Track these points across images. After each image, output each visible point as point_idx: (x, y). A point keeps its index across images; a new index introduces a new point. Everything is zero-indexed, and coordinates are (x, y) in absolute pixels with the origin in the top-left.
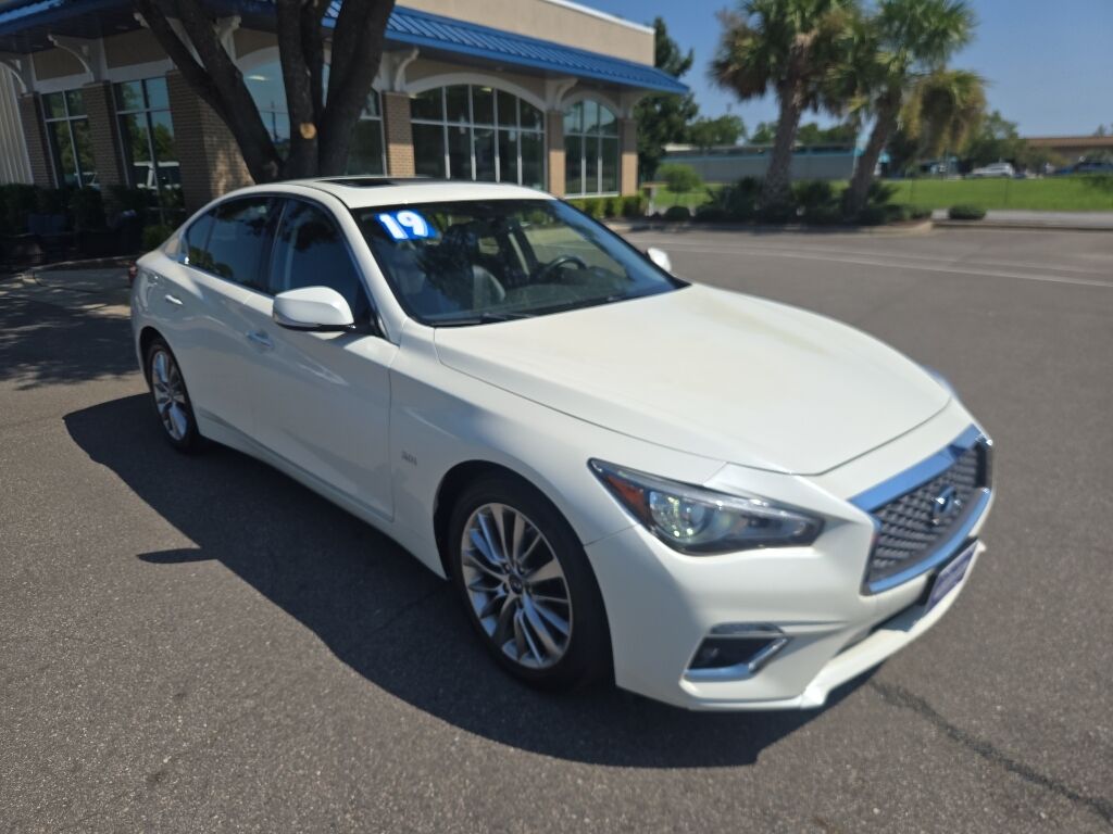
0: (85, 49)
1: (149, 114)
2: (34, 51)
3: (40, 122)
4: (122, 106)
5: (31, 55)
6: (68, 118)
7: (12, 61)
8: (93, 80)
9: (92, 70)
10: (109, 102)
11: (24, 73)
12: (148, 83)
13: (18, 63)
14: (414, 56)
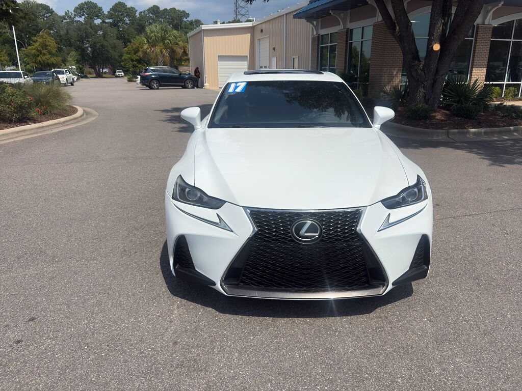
0: (342, 15)
1: (362, 42)
2: (322, 17)
3: (318, 46)
4: (351, 39)
5: (320, 19)
6: (329, 45)
7: (313, 22)
8: (342, 28)
9: (343, 24)
10: (347, 37)
11: (316, 27)
12: (365, 28)
13: (315, 23)
14: (500, 5)
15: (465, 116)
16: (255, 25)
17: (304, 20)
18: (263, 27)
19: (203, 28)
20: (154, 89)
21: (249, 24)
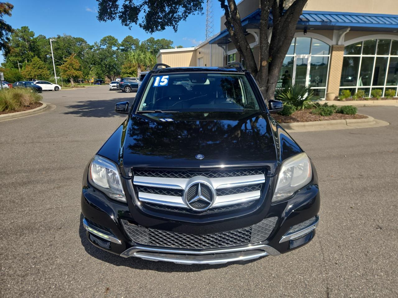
2: (229, 43)
3: (226, 63)
5: (228, 45)
6: (232, 62)
7: (223, 46)
11: (225, 50)
13: (225, 46)
14: (348, 31)
15: (282, 114)
16: (196, 49)
17: (217, 45)
18: (200, 50)
19: (161, 52)
20: (126, 92)
21: (193, 49)
